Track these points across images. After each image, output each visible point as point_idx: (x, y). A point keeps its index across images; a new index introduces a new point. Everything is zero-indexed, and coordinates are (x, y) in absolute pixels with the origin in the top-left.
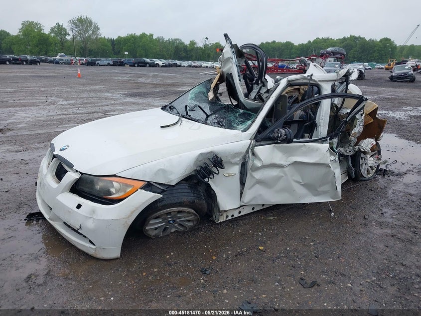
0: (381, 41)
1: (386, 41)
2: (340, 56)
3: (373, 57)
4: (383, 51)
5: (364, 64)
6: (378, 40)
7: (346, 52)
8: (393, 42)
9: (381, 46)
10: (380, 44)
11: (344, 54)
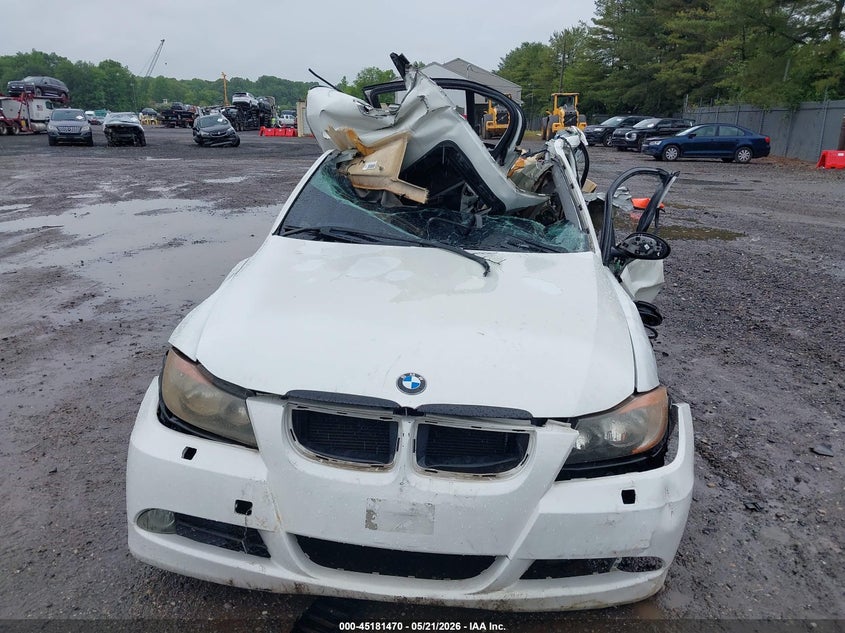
0: (102, 66)
1: (111, 67)
2: (57, 97)
3: (94, 98)
4: (110, 86)
5: (87, 113)
6: (97, 65)
7: (68, 86)
8: (126, 69)
9: (107, 77)
10: (101, 71)
11: (64, 92)
